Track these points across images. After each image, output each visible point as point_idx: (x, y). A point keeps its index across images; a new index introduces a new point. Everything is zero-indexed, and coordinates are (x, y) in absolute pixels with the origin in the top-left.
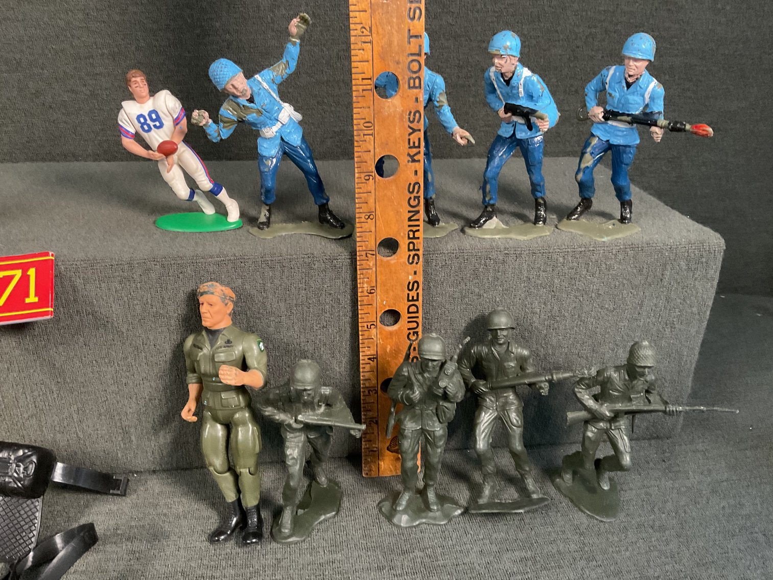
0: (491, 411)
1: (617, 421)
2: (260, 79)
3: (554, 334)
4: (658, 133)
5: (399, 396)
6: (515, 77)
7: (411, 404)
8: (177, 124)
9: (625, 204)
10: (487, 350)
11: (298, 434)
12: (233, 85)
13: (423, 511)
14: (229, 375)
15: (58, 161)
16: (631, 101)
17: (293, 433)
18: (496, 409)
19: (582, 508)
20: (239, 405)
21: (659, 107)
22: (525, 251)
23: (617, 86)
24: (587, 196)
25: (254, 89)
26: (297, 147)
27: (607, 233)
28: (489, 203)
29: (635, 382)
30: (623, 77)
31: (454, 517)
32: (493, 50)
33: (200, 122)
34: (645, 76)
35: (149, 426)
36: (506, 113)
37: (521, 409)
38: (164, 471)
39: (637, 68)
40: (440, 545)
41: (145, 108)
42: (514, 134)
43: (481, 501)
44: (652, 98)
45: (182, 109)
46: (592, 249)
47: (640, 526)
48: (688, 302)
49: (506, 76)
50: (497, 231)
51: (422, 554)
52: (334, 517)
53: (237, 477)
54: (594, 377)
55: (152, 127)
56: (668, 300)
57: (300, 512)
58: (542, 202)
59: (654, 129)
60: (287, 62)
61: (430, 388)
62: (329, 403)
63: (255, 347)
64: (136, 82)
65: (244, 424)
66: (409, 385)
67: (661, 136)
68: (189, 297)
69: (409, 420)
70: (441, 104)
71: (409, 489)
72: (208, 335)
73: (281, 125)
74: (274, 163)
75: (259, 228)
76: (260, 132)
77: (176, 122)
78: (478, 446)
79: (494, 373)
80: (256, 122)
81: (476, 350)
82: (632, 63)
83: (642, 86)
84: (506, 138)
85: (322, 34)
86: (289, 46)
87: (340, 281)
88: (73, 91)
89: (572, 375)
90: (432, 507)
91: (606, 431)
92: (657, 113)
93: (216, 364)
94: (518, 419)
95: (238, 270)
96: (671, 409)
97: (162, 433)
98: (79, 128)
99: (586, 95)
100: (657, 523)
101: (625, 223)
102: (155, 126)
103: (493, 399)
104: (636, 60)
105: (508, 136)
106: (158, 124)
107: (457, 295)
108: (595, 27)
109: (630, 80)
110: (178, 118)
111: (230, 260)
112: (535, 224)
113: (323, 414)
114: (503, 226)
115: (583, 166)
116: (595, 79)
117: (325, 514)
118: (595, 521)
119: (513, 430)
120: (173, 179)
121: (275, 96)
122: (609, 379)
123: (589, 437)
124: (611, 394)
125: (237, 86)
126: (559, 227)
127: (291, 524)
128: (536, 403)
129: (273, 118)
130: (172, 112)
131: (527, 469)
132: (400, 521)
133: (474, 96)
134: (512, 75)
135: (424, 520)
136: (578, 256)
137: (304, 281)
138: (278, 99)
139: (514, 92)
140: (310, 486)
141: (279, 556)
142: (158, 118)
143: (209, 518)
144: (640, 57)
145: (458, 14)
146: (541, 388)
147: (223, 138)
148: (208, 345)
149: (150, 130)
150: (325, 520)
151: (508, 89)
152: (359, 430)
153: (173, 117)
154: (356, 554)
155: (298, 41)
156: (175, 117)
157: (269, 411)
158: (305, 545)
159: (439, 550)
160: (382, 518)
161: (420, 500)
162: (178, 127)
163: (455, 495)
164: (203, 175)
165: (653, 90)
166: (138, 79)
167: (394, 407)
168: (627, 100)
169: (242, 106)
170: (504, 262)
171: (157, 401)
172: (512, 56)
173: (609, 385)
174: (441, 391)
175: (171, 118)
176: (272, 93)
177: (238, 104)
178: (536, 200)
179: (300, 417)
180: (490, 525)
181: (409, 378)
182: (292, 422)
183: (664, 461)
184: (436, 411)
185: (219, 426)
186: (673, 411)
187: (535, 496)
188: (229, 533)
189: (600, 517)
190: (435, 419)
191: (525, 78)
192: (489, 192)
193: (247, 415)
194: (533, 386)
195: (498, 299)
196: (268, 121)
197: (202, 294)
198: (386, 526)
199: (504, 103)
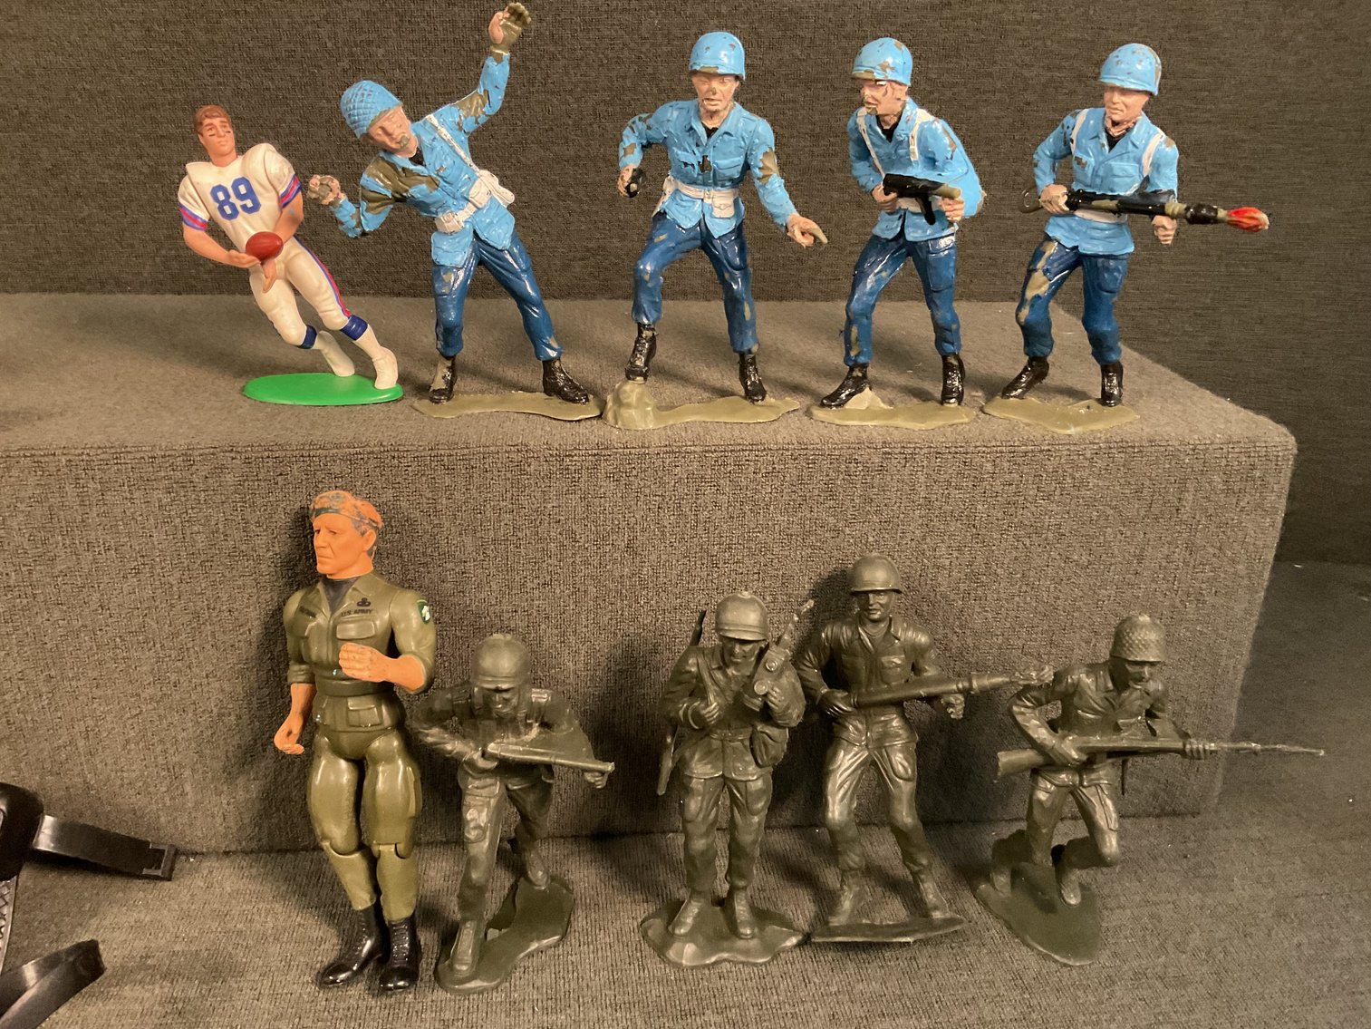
0: (856, 749)
1: (1093, 771)
2: (435, 122)
3: (977, 609)
4: (1166, 227)
5: (681, 713)
6: (901, 125)
7: (703, 729)
8: (285, 205)
9: (1110, 369)
10: (850, 634)
11: (489, 781)
12: (383, 128)
13: (726, 938)
14: (359, 662)
15: (89, 292)
16: (1117, 172)
17: (479, 779)
18: (867, 745)
19: (1028, 938)
20: (381, 724)
21: (1168, 181)
22: (921, 449)
23: (1091, 144)
24: (1039, 354)
25: (424, 138)
26: (502, 251)
27: (1077, 421)
28: (855, 361)
29: (1125, 695)
30: (1101, 129)
31: (784, 950)
32: (860, 72)
33: (324, 198)
34: (1141, 125)
35: (218, 765)
36: (887, 194)
37: (913, 746)
38: (245, 853)
39: (1127, 107)
40: (754, 1002)
41: (228, 174)
42: (902, 233)
43: (836, 921)
44: (1156, 166)
45: (294, 178)
46: (1046, 448)
47: (1138, 975)
48: (1229, 554)
49: (887, 124)
50: (871, 413)
51: (718, 1019)
52: (556, 946)
53: (373, 861)
54: (1048, 685)
55: (239, 209)
56: (1190, 548)
57: (493, 933)
58: (955, 363)
59: (1159, 220)
60: (486, 91)
61: (738, 697)
62: (546, 720)
63: (414, 615)
64: (212, 126)
65: (390, 759)
66: (698, 692)
67: (1172, 233)
68: (295, 521)
69: (700, 760)
70: (766, 173)
71: (700, 893)
72: (327, 591)
73: (475, 209)
74: (461, 278)
75: (432, 400)
76: (436, 222)
77: (284, 201)
78: (830, 815)
79: (863, 675)
80: (427, 201)
81: (829, 633)
82: (1117, 98)
83: (1137, 143)
84: (888, 241)
85: (567, 73)
86: (490, 62)
87: (577, 497)
88: (119, 166)
89: (1007, 680)
90: (742, 930)
91: (1073, 791)
92: (1165, 193)
93: (339, 642)
94: (906, 764)
95: (387, 472)
96: (1195, 747)
97: (241, 781)
98: (127, 234)
99: (1036, 165)
100: (1171, 971)
101: (1109, 405)
102: (244, 207)
103: (860, 726)
104: (1124, 91)
105: (890, 237)
106: (249, 203)
107: (795, 529)
108: (1060, 68)
109: (1115, 132)
110: (286, 194)
111: (372, 452)
112: (942, 404)
113: (533, 743)
114: (882, 405)
115: (1030, 294)
116: (1052, 135)
117: (539, 939)
118: (1053, 965)
119: (899, 787)
120: (276, 306)
121: (462, 154)
122: (1077, 686)
123: (1040, 802)
124: (1082, 718)
125: (390, 131)
126: (986, 410)
127: (473, 954)
128: (943, 741)
129: (458, 195)
130: (276, 183)
131: (924, 862)
132: (681, 955)
133: (841, 189)
134: (896, 119)
135: (725, 955)
136: (1020, 460)
137: (509, 495)
138: (469, 160)
139: (901, 152)
140: (514, 888)
141: (448, 1015)
142: (251, 194)
143: (322, 941)
144: (1132, 87)
145: (812, 41)
146: (950, 705)
147: (367, 230)
148: (326, 609)
149: (235, 214)
150: (540, 951)
151: (889, 148)
152: (602, 773)
153: (277, 193)
154: (593, 1014)
155: (506, 55)
156: (281, 192)
157: (433, 735)
158: (498, 997)
159: (752, 1012)
160: (647, 950)
161: (721, 917)
162: (286, 210)
163: (789, 910)
164: (330, 301)
165: (1158, 151)
166: (216, 121)
167: (673, 736)
168: (1111, 168)
169: (400, 170)
170: (882, 469)
171: (233, 718)
172: (896, 82)
173: (1076, 699)
174: (758, 702)
175: (274, 193)
176: (458, 149)
177: (393, 166)
178: (944, 358)
179: (492, 748)
180: (851, 967)
181: (699, 677)
182: (477, 756)
183: (1186, 857)
184: (751, 744)
185: (343, 764)
186: (1198, 749)
187: (937, 915)
188: (355, 968)
189: (1063, 957)
190: (749, 758)
191: (921, 126)
192: (857, 340)
193: (396, 743)
194: (935, 703)
195: (871, 539)
196: (451, 201)
197: (318, 512)
198: (654, 964)
199: (884, 176)
